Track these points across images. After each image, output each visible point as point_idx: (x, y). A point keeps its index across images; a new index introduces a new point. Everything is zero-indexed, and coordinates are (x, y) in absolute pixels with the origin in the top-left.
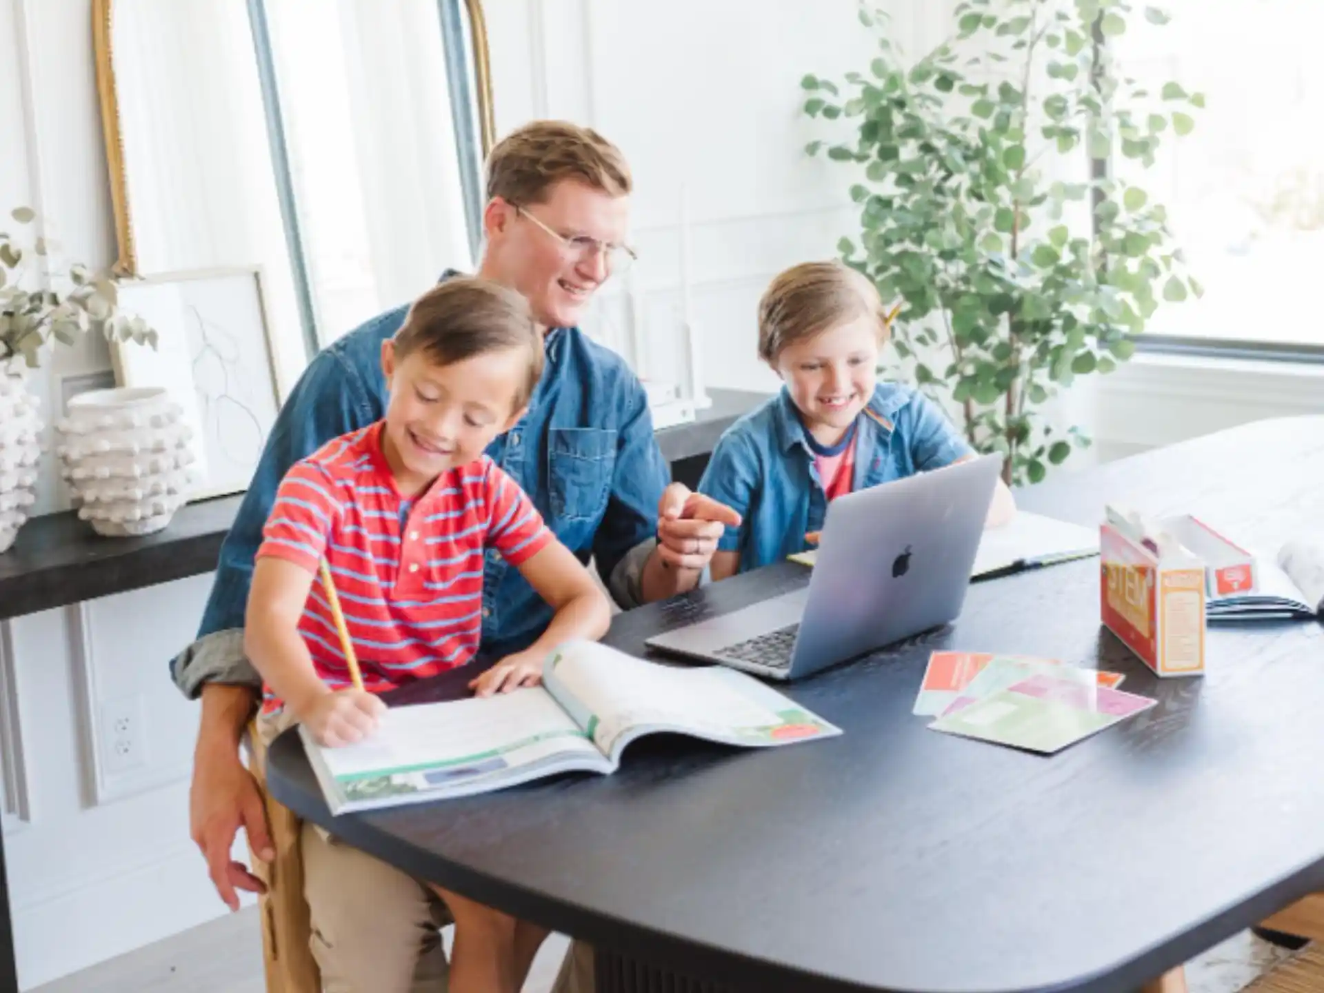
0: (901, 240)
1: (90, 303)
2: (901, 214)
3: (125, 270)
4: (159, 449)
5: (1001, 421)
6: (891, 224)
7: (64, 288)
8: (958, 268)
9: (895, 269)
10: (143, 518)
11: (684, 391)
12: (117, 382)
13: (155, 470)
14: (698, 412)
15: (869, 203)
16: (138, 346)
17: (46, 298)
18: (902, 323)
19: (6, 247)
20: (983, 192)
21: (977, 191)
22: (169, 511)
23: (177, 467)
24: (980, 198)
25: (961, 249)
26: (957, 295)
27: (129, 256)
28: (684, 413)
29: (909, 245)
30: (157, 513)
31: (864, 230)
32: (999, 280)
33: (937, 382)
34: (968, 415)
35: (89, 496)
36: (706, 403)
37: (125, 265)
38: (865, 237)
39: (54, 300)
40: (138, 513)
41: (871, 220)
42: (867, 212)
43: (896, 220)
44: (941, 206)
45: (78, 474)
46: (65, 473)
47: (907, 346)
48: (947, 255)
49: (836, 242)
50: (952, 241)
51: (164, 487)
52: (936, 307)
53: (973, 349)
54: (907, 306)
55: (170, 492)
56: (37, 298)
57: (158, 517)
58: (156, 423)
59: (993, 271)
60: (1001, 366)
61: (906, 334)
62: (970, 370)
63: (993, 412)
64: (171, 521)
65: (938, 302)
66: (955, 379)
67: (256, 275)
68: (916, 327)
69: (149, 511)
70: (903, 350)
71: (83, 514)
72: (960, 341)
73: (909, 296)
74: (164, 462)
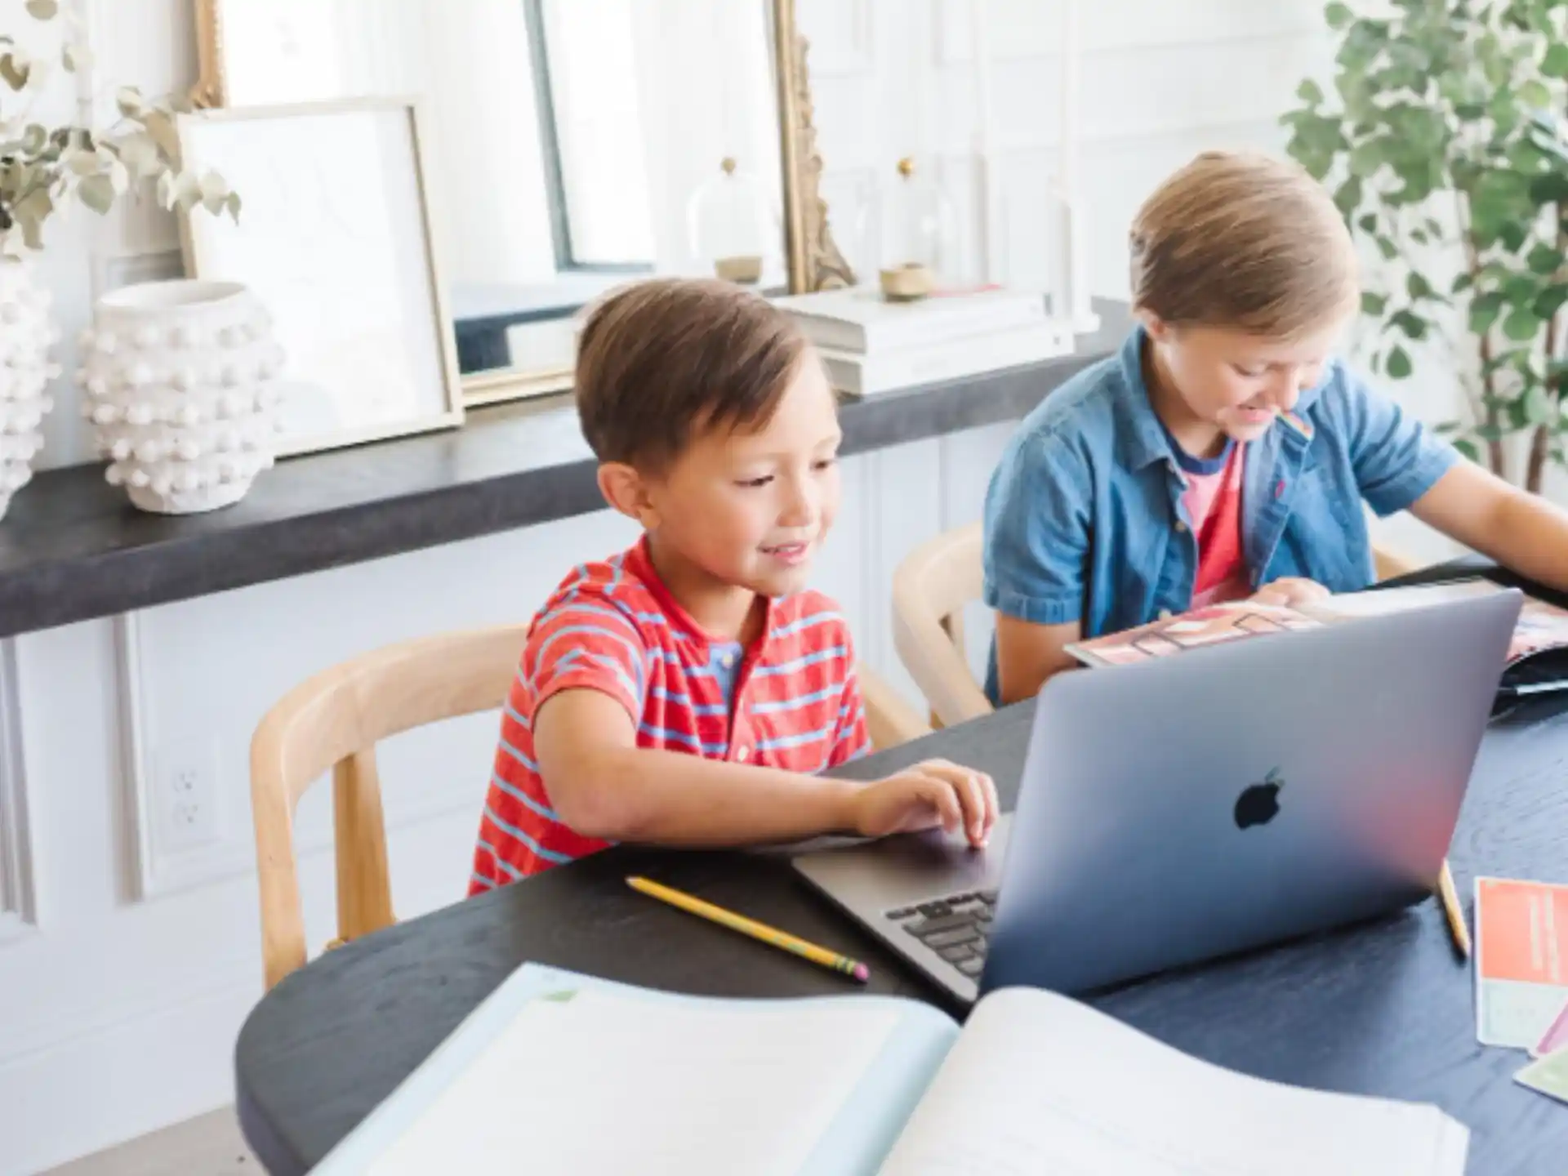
0: (1397, 87)
1: (125, 150)
2: (1401, 48)
3: (208, 97)
4: (227, 382)
5: (1538, 365)
6: (1383, 61)
7: (104, 121)
8: (1482, 130)
9: (1383, 129)
10: (201, 487)
11: (1058, 302)
12: (188, 271)
13: (222, 414)
14: (1079, 338)
15: (1352, 30)
16: (212, 217)
17: (73, 138)
18: (1389, 208)
19: (8, 58)
20: (1530, 18)
21: (1520, 16)
22: (243, 477)
23: (257, 408)
24: (1523, 26)
25: (1491, 104)
26: (1478, 170)
27: (216, 79)
28: (1057, 340)
29: (1406, 95)
30: (224, 480)
31: (1341, 70)
32: (1549, 154)
33: (1436, 297)
34: (1484, 351)
35: (120, 450)
36: (1091, 323)
37: (210, 90)
38: (1341, 83)
39: (86, 142)
40: (192, 479)
41: (1353, 56)
42: (1348, 43)
43: (1393, 55)
44: (1460, 36)
45: (105, 414)
46: (85, 410)
47: (1397, 244)
48: (1470, 112)
49: (1295, 84)
50: (1478, 91)
51: (235, 442)
52: (1442, 186)
53: (1497, 252)
54: (1397, 185)
55: (247, 447)
56: (62, 138)
57: (225, 488)
58: (225, 338)
59: (1540, 139)
60: (1544, 281)
61: (1394, 226)
62: (1490, 284)
63: (1527, 352)
64: (249, 490)
65: (1447, 178)
66: (1468, 295)
67: (411, 111)
68: (1409, 216)
69: (212, 477)
70: (1388, 249)
71: (113, 476)
72: (1477, 240)
73: (1401, 170)
74: (236, 401)
